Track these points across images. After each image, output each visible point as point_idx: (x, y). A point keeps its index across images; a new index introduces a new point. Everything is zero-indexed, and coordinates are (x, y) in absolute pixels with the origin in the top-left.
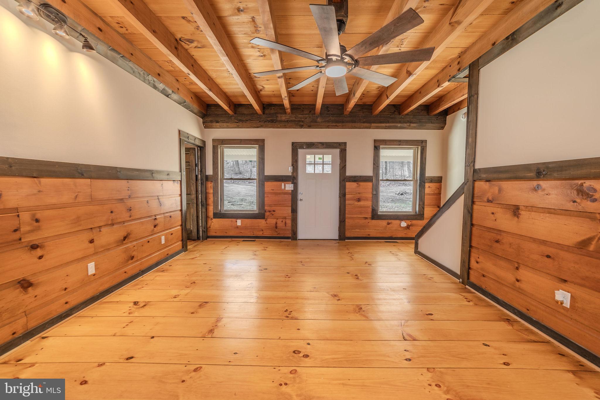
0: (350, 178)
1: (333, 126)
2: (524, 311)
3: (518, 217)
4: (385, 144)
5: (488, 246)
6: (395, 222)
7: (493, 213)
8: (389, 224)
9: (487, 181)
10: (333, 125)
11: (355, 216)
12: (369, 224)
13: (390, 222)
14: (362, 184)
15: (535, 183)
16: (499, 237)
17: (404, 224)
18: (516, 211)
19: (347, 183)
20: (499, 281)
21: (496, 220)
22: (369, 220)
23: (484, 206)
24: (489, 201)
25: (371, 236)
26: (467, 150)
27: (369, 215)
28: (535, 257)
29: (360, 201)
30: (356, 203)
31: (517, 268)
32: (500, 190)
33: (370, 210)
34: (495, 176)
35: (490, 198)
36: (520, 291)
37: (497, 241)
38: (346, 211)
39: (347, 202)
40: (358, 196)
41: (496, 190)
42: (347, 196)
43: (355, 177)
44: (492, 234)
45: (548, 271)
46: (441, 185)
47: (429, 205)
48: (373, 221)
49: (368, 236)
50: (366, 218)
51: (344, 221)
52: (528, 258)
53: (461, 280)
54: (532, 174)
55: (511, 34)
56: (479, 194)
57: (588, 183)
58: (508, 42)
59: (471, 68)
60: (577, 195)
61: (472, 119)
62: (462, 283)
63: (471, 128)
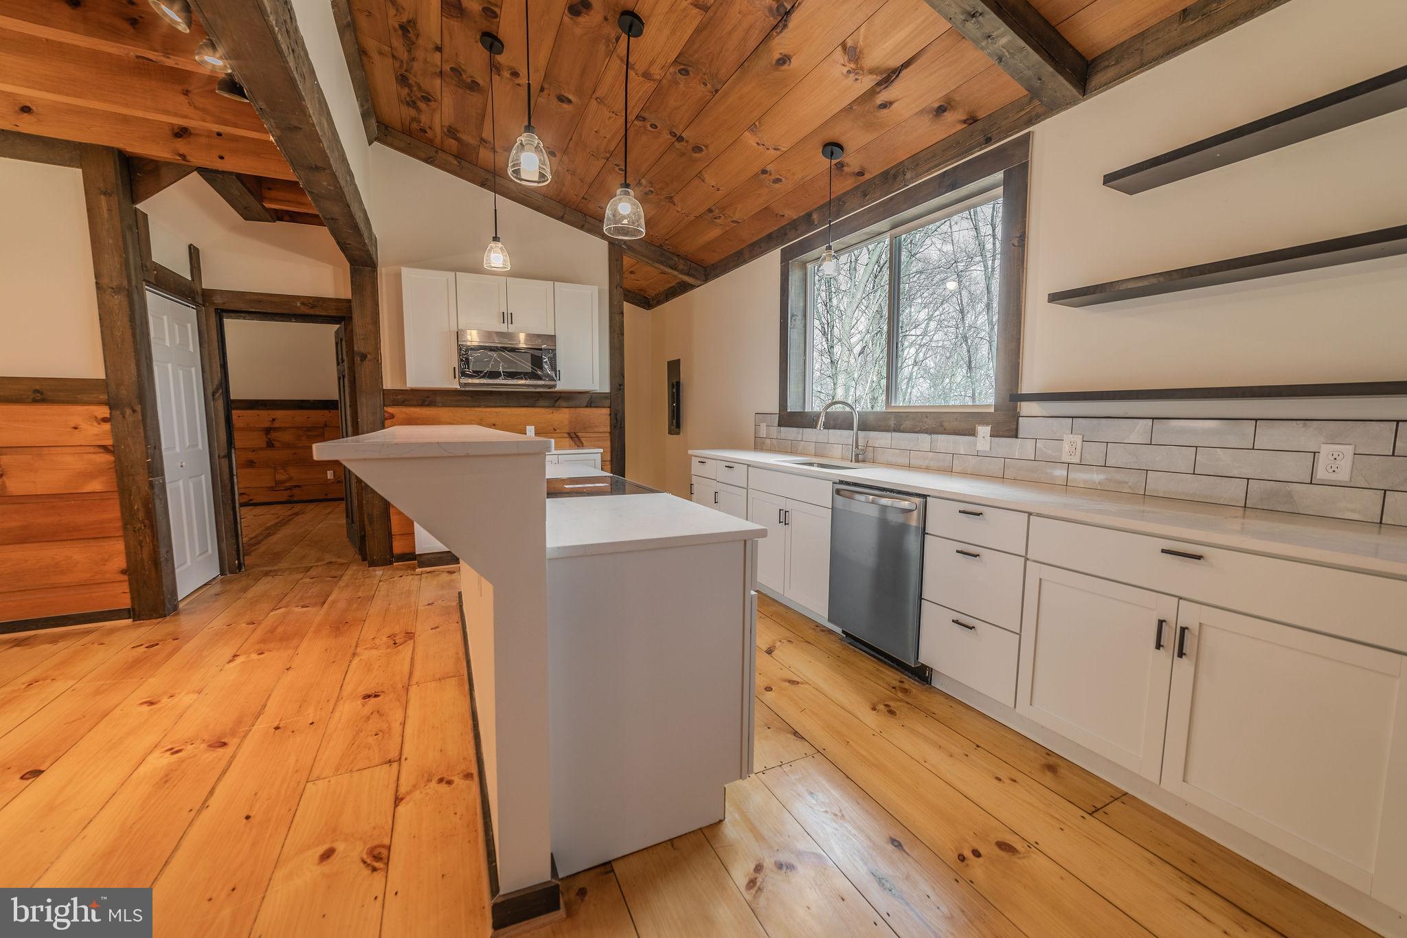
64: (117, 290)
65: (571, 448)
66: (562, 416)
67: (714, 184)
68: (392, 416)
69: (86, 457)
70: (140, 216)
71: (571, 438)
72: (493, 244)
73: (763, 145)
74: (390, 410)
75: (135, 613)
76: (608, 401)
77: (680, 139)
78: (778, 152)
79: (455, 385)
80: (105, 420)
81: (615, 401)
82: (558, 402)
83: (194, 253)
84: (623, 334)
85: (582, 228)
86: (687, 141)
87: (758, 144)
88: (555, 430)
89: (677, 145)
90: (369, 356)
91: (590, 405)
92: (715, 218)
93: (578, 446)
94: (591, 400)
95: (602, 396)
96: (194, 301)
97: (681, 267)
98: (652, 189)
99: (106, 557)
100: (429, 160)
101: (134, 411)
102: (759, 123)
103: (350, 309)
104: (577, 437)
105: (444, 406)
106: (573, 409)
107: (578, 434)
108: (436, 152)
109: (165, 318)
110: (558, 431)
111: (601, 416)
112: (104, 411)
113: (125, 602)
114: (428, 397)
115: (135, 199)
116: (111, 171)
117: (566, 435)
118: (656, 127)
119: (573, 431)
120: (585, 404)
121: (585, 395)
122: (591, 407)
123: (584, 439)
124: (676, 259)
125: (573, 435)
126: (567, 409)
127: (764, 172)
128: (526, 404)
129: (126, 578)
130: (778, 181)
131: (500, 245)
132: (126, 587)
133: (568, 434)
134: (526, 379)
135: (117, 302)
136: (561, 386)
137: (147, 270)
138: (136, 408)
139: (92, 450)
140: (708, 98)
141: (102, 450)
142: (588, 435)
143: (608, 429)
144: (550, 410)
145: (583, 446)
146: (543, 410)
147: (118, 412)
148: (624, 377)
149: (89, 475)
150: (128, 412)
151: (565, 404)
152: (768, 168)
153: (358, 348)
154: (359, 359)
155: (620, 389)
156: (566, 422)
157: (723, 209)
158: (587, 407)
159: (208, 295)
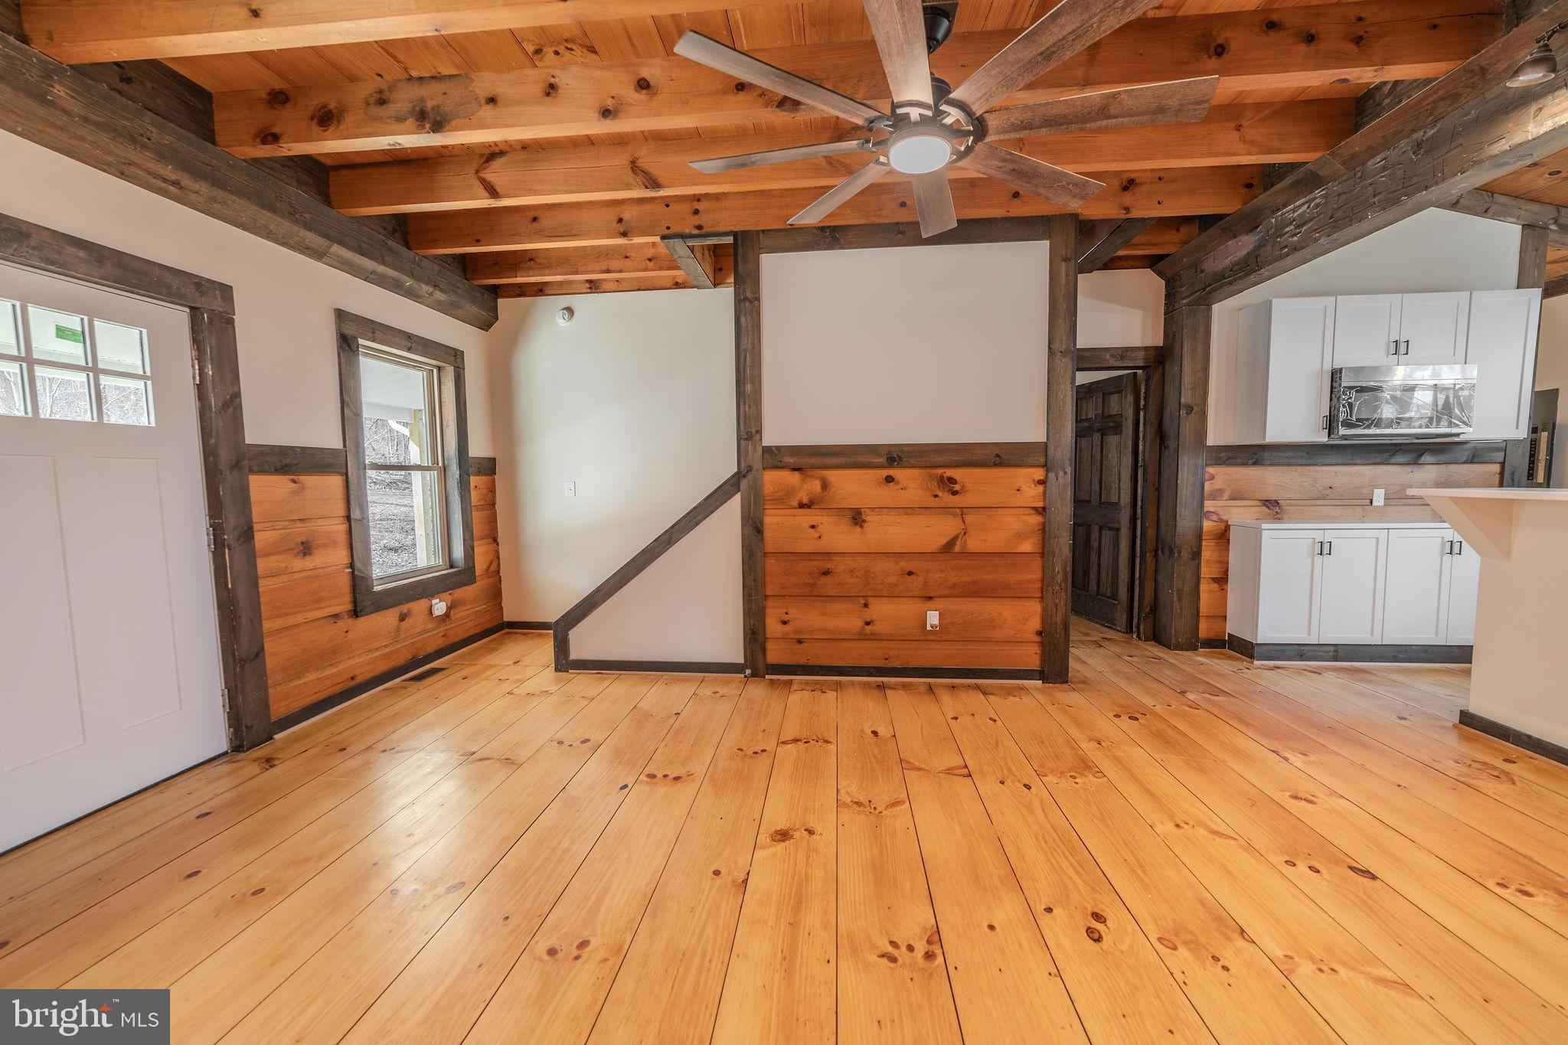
0: (262, 454)
1: (156, 176)
2: (881, 664)
3: (862, 527)
4: (371, 335)
5: (808, 584)
6: (418, 607)
7: (813, 527)
8: (403, 617)
9: (794, 470)
10: (161, 171)
11: (299, 619)
12: (350, 636)
13: (405, 611)
14: (309, 480)
15: (885, 473)
16: (828, 565)
17: (440, 607)
18: (857, 518)
19: (252, 478)
20: (835, 638)
21: (820, 537)
22: (347, 623)
23: (791, 515)
24: (802, 506)
25: (360, 679)
26: (742, 406)
27: (344, 605)
28: (892, 580)
29: (310, 554)
30: (298, 563)
31: (866, 605)
32: (825, 485)
33: (344, 581)
34: (815, 460)
35: (805, 501)
36: (875, 637)
37: (826, 573)
38: (262, 608)
39: (262, 565)
40: (301, 531)
41: (816, 486)
42: (261, 538)
43: (284, 451)
44: (816, 563)
45: (911, 593)
46: (495, 480)
47: (480, 539)
48: (361, 620)
49: (352, 683)
50: (336, 617)
51: (257, 656)
52: (882, 584)
53: (748, 672)
54: (881, 460)
55: (828, 227)
56: (777, 494)
57: (949, 473)
58: (825, 237)
59: (740, 242)
60: (939, 487)
61: (750, 346)
62: (753, 675)
63: (748, 364)
66: (1425, 476)
68: (1213, 477)
69: (1023, 517)
74: (1211, 470)
75: (1043, 675)
79: (1322, 438)
80: (1040, 482)
82: (1423, 458)
90: (1195, 408)
99: (1027, 616)
101: (1065, 473)
103: (1163, 358)
112: (1039, 473)
113: (1034, 662)
114: (1255, 454)
116: (1071, 235)
126: (1434, 466)
129: (1038, 639)
132: (1036, 649)
135: (1063, 365)
138: (1067, 470)
139: (1027, 511)
141: (1034, 512)
144: (1408, 468)
146: (1398, 469)
147: (1053, 474)
149: (1021, 536)
150: (1061, 473)
153: (1185, 399)
154: (1184, 412)
158: (1466, 462)
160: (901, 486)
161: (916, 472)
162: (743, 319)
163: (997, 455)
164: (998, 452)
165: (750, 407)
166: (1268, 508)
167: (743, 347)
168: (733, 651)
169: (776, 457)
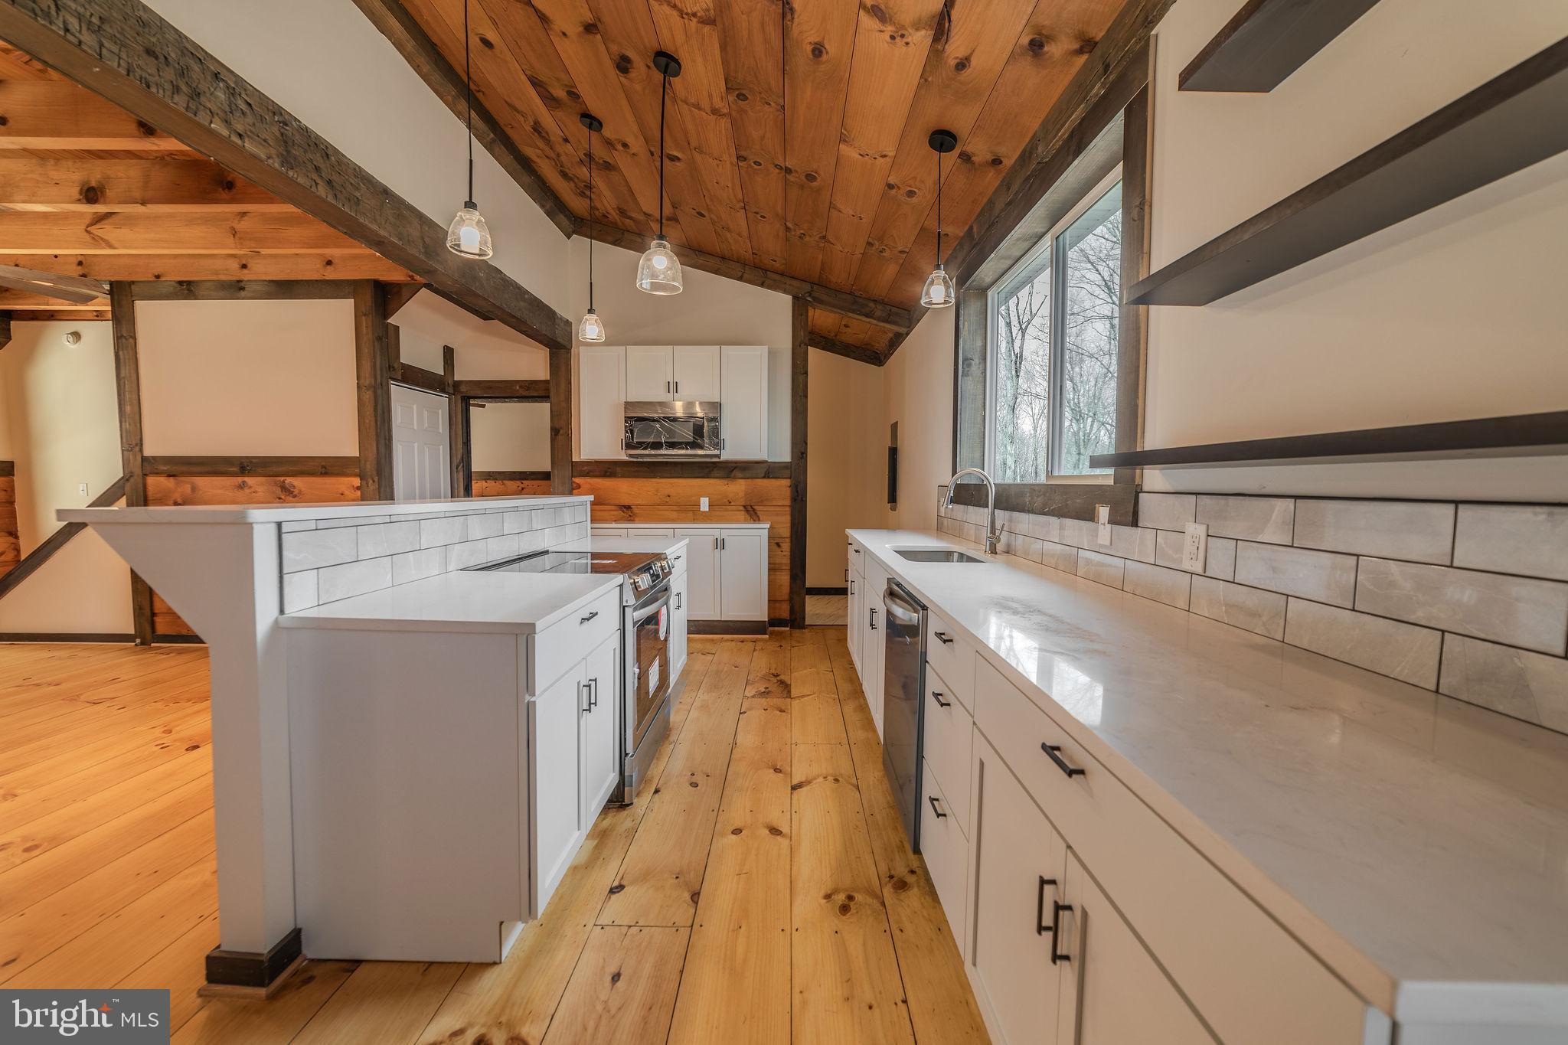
9: (170, 476)
15: (240, 480)
24: (177, 503)
26: (123, 424)
32: (194, 489)
34: (183, 468)
35: (179, 500)
41: (188, 488)
46: (13, 481)
53: (138, 641)
54: (235, 469)
55: (186, 282)
56: (158, 495)
57: (289, 480)
58: (183, 290)
59: (115, 290)
60: (282, 491)
61: (128, 375)
62: (142, 643)
63: (127, 389)
64: (368, 388)
65: (746, 522)
66: (738, 488)
67: (851, 212)
68: (579, 487)
70: (391, 331)
71: (747, 511)
72: (588, 316)
73: (868, 155)
74: (577, 480)
76: (788, 472)
77: (788, 171)
78: (887, 158)
79: (623, 456)
80: (358, 488)
81: (795, 471)
82: (734, 473)
83: (448, 353)
84: (807, 397)
85: (762, 285)
86: (796, 171)
87: (861, 155)
88: (730, 502)
89: (791, 178)
90: (561, 432)
91: (768, 475)
92: (881, 252)
93: (754, 521)
94: (769, 470)
95: (785, 466)
96: (443, 391)
97: (878, 313)
98: (802, 232)
100: (616, 242)
101: (374, 481)
102: (846, 130)
103: (547, 390)
104: (754, 510)
105: (623, 476)
106: (750, 480)
107: (755, 507)
108: (623, 234)
109: (415, 407)
110: (732, 504)
111: (781, 488)
112: (357, 482)
114: (609, 468)
115: (386, 316)
116: (368, 295)
117: (742, 508)
118: (760, 164)
119: (748, 503)
120: (763, 475)
121: (762, 465)
122: (768, 478)
123: (762, 512)
124: (872, 305)
125: (749, 508)
127: (890, 186)
128: (701, 475)
130: (911, 194)
131: (594, 316)
133: (744, 507)
134: (687, 449)
135: (368, 397)
136: (726, 455)
137: (394, 370)
138: (375, 479)
140: (781, 117)
142: (765, 508)
143: (788, 502)
144: (725, 481)
145: (759, 520)
146: (718, 481)
147: (365, 483)
148: (806, 444)
150: (371, 482)
151: (740, 475)
152: (892, 180)
154: (553, 434)
155: (802, 458)
156: (741, 494)
157: (881, 239)
158: (764, 477)
159: (457, 385)
160: (253, 490)
161: (263, 479)
162: (121, 353)
163: (323, 467)
164: (323, 464)
165: (130, 424)
166: (623, 511)
167: (122, 375)
168: (125, 624)
169: (151, 465)
